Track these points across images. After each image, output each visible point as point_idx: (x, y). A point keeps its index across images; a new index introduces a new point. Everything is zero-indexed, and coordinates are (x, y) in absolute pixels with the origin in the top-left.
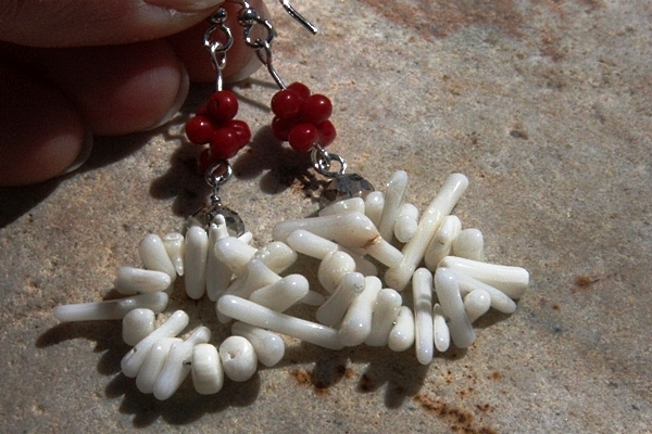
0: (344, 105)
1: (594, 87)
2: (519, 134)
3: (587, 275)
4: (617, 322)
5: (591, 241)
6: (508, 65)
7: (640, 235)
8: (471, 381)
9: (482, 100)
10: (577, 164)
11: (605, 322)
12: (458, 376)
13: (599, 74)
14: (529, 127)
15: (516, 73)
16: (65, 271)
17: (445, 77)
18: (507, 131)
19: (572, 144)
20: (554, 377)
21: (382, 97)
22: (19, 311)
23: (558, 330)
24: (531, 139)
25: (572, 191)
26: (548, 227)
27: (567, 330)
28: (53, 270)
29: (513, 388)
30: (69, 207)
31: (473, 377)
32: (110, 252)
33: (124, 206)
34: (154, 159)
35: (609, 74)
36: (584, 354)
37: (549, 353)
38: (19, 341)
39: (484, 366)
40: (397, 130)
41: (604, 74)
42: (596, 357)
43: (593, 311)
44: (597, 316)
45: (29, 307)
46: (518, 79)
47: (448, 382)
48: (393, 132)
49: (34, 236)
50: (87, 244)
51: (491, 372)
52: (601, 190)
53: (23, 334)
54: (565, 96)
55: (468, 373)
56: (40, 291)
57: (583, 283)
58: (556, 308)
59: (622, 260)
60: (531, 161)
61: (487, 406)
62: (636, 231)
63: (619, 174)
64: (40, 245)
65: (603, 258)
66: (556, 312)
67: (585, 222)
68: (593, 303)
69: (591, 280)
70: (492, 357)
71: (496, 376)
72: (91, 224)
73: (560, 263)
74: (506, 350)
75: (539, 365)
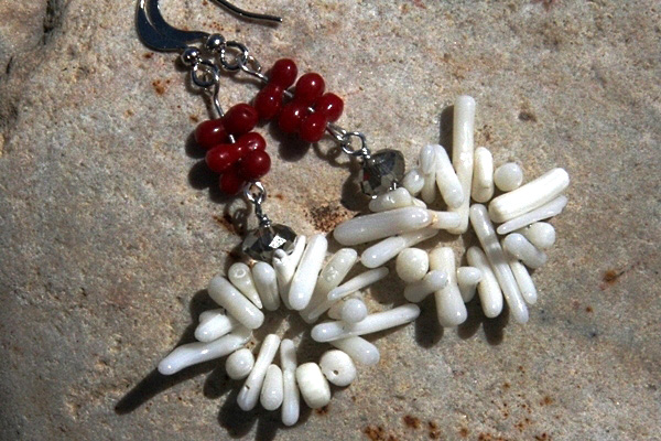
0: (358, 121)
1: (589, 38)
2: (527, 117)
3: (612, 268)
4: (646, 316)
5: (611, 230)
6: (502, 23)
7: (655, 215)
8: (525, 410)
9: (486, 82)
10: (587, 143)
11: (635, 317)
12: (514, 407)
13: (591, 20)
14: (535, 107)
15: (512, 33)
16: (130, 350)
17: (445, 55)
18: (516, 114)
19: (579, 120)
20: (599, 390)
21: (392, 101)
22: (95, 388)
23: (594, 335)
24: (540, 121)
25: (586, 176)
26: (570, 223)
27: (602, 333)
28: (119, 348)
29: (565, 411)
30: (120, 281)
31: (526, 406)
32: (170, 328)
33: (173, 277)
34: (191, 221)
35: (601, 18)
36: (621, 358)
37: (590, 363)
38: (103, 422)
39: (535, 392)
40: (413, 141)
41: (595, 19)
42: (633, 358)
43: (624, 306)
44: (627, 311)
45: (104, 385)
46: (515, 42)
47: (506, 415)
48: (410, 143)
49: (91, 312)
50: (145, 321)
51: (541, 397)
52: (614, 170)
53: (106, 415)
54: (563, 57)
55: (522, 401)
56: (111, 371)
57: (610, 278)
58: (589, 310)
59: (642, 245)
60: (543, 148)
61: (544, 435)
62: (651, 211)
63: (628, 147)
64: (100, 321)
65: (625, 246)
66: (590, 314)
67: (603, 209)
68: (622, 298)
69: (617, 273)
70: (540, 380)
71: (547, 400)
72: (146, 299)
73: (587, 260)
74: (552, 369)
75: (584, 380)
